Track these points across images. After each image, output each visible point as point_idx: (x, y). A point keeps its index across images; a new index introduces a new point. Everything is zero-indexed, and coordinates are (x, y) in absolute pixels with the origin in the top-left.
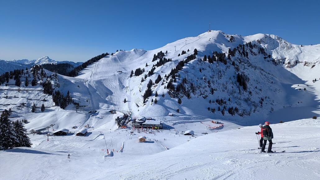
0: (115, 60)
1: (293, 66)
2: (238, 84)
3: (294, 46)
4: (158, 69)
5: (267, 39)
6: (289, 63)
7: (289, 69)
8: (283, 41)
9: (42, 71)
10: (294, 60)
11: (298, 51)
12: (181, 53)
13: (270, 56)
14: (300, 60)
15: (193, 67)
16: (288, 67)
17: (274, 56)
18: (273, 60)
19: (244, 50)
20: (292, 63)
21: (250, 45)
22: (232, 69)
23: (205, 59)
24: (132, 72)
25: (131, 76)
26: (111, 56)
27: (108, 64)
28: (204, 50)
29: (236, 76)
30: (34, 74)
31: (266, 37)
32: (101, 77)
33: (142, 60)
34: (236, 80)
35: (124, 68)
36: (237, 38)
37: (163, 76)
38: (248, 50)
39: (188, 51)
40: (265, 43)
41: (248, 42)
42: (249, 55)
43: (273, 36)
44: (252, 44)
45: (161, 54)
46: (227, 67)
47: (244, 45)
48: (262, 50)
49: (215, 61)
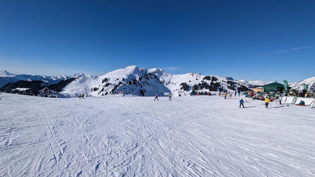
0: (80, 82)
1: (168, 84)
2: (141, 94)
3: (169, 75)
4: (106, 88)
5: (158, 71)
6: (166, 83)
7: (166, 86)
8: (165, 72)
9: (50, 91)
10: (168, 82)
11: (171, 77)
12: (116, 79)
13: (159, 79)
14: (171, 82)
15: (121, 88)
16: (166, 84)
17: (160, 80)
18: (160, 82)
19: (147, 77)
20: (167, 83)
21: (150, 74)
22: (139, 87)
23: (127, 83)
24: (92, 89)
25: (92, 91)
26: (77, 79)
27: (77, 84)
28: (127, 78)
29: (140, 90)
30: (45, 92)
31: (158, 70)
32: (76, 92)
33: (95, 82)
34: (140, 92)
35: (86, 87)
36: (144, 70)
37: (108, 92)
38: (149, 76)
39: (120, 78)
40: (157, 73)
41: (149, 72)
42: (150, 79)
43: (161, 70)
44: (151, 74)
45: (106, 80)
46: (137, 86)
47: (147, 74)
48: (155, 76)
49: (132, 84)
